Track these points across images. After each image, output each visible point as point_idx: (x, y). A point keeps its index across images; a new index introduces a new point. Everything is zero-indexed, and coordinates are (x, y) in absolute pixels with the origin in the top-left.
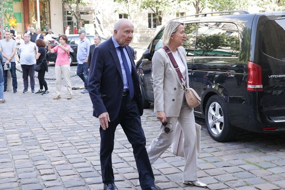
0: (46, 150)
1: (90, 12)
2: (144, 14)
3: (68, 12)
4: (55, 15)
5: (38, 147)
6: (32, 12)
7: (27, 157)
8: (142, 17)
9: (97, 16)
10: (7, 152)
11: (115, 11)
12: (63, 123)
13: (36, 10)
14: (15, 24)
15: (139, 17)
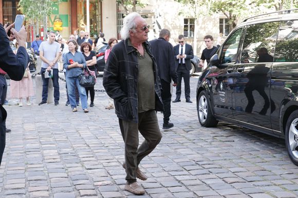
0: (88, 169)
1: (149, 15)
2: (214, 19)
3: (122, 14)
4: (107, 18)
5: (79, 165)
6: (80, 14)
7: (66, 175)
8: (212, 22)
9: (157, 19)
10: (42, 169)
11: (180, 14)
12: (111, 139)
13: (85, 13)
14: (61, 28)
15: (208, 23)
